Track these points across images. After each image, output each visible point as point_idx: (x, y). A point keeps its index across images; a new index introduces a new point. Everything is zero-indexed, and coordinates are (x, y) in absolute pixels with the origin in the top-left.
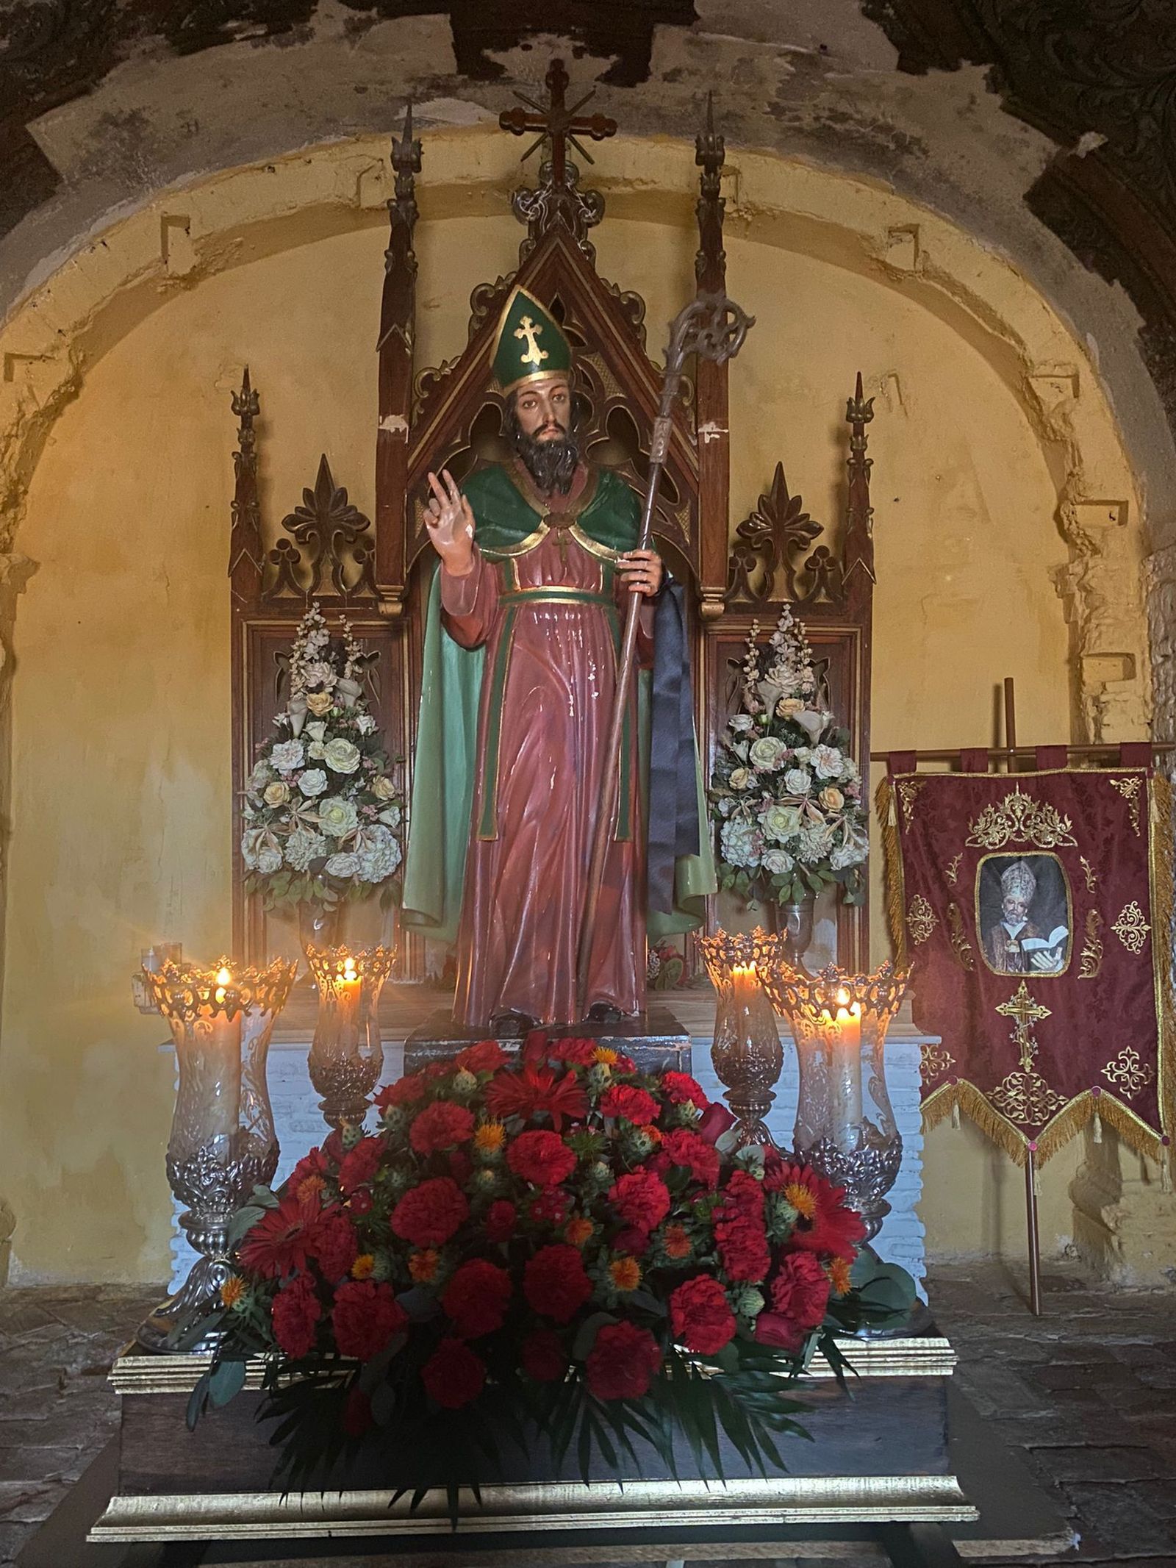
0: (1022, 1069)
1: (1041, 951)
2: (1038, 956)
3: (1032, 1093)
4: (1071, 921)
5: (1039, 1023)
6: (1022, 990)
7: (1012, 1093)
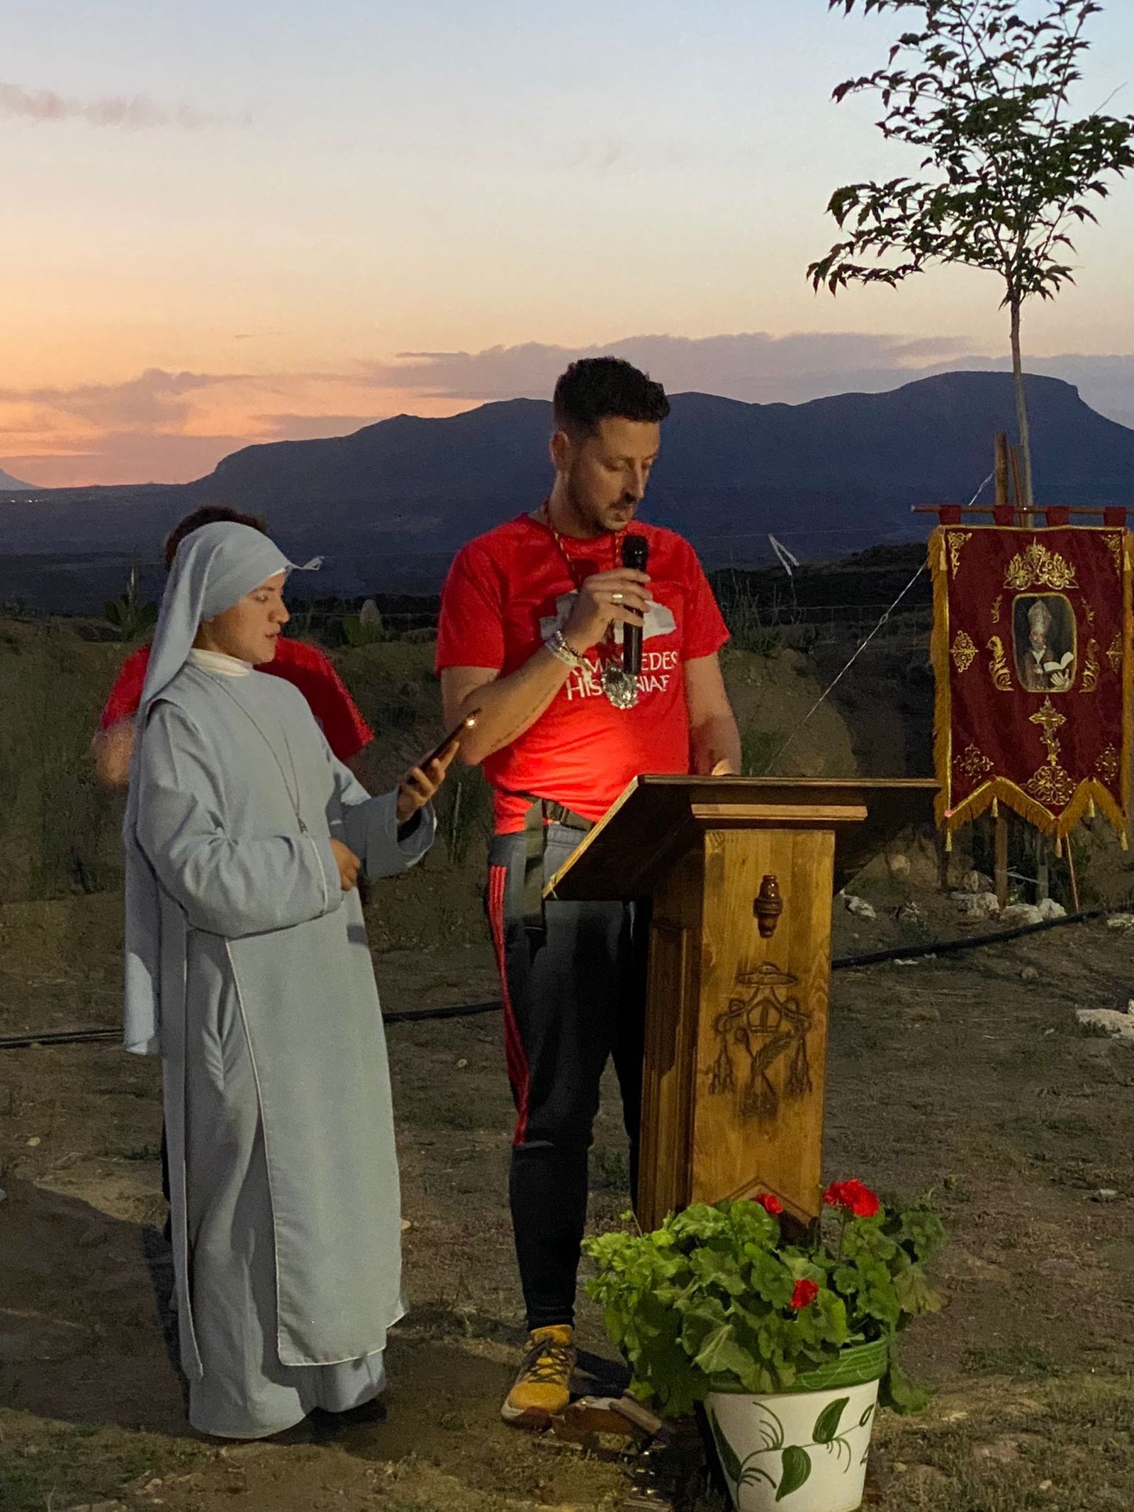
0: (1049, 763)
1: (1056, 671)
2: (1055, 676)
3: (1058, 782)
4: (1075, 651)
5: (1059, 728)
6: (1048, 703)
7: (1042, 782)
